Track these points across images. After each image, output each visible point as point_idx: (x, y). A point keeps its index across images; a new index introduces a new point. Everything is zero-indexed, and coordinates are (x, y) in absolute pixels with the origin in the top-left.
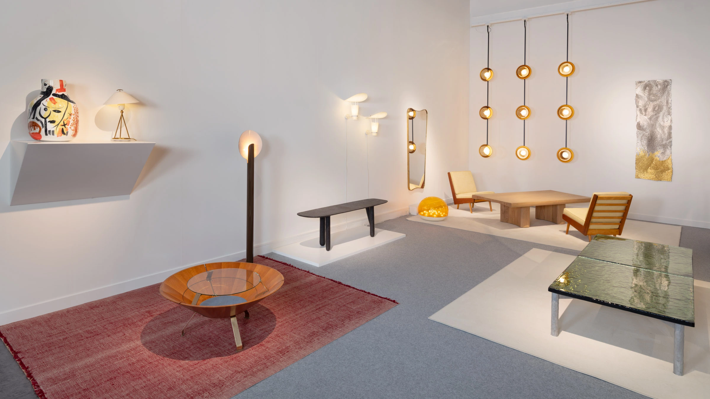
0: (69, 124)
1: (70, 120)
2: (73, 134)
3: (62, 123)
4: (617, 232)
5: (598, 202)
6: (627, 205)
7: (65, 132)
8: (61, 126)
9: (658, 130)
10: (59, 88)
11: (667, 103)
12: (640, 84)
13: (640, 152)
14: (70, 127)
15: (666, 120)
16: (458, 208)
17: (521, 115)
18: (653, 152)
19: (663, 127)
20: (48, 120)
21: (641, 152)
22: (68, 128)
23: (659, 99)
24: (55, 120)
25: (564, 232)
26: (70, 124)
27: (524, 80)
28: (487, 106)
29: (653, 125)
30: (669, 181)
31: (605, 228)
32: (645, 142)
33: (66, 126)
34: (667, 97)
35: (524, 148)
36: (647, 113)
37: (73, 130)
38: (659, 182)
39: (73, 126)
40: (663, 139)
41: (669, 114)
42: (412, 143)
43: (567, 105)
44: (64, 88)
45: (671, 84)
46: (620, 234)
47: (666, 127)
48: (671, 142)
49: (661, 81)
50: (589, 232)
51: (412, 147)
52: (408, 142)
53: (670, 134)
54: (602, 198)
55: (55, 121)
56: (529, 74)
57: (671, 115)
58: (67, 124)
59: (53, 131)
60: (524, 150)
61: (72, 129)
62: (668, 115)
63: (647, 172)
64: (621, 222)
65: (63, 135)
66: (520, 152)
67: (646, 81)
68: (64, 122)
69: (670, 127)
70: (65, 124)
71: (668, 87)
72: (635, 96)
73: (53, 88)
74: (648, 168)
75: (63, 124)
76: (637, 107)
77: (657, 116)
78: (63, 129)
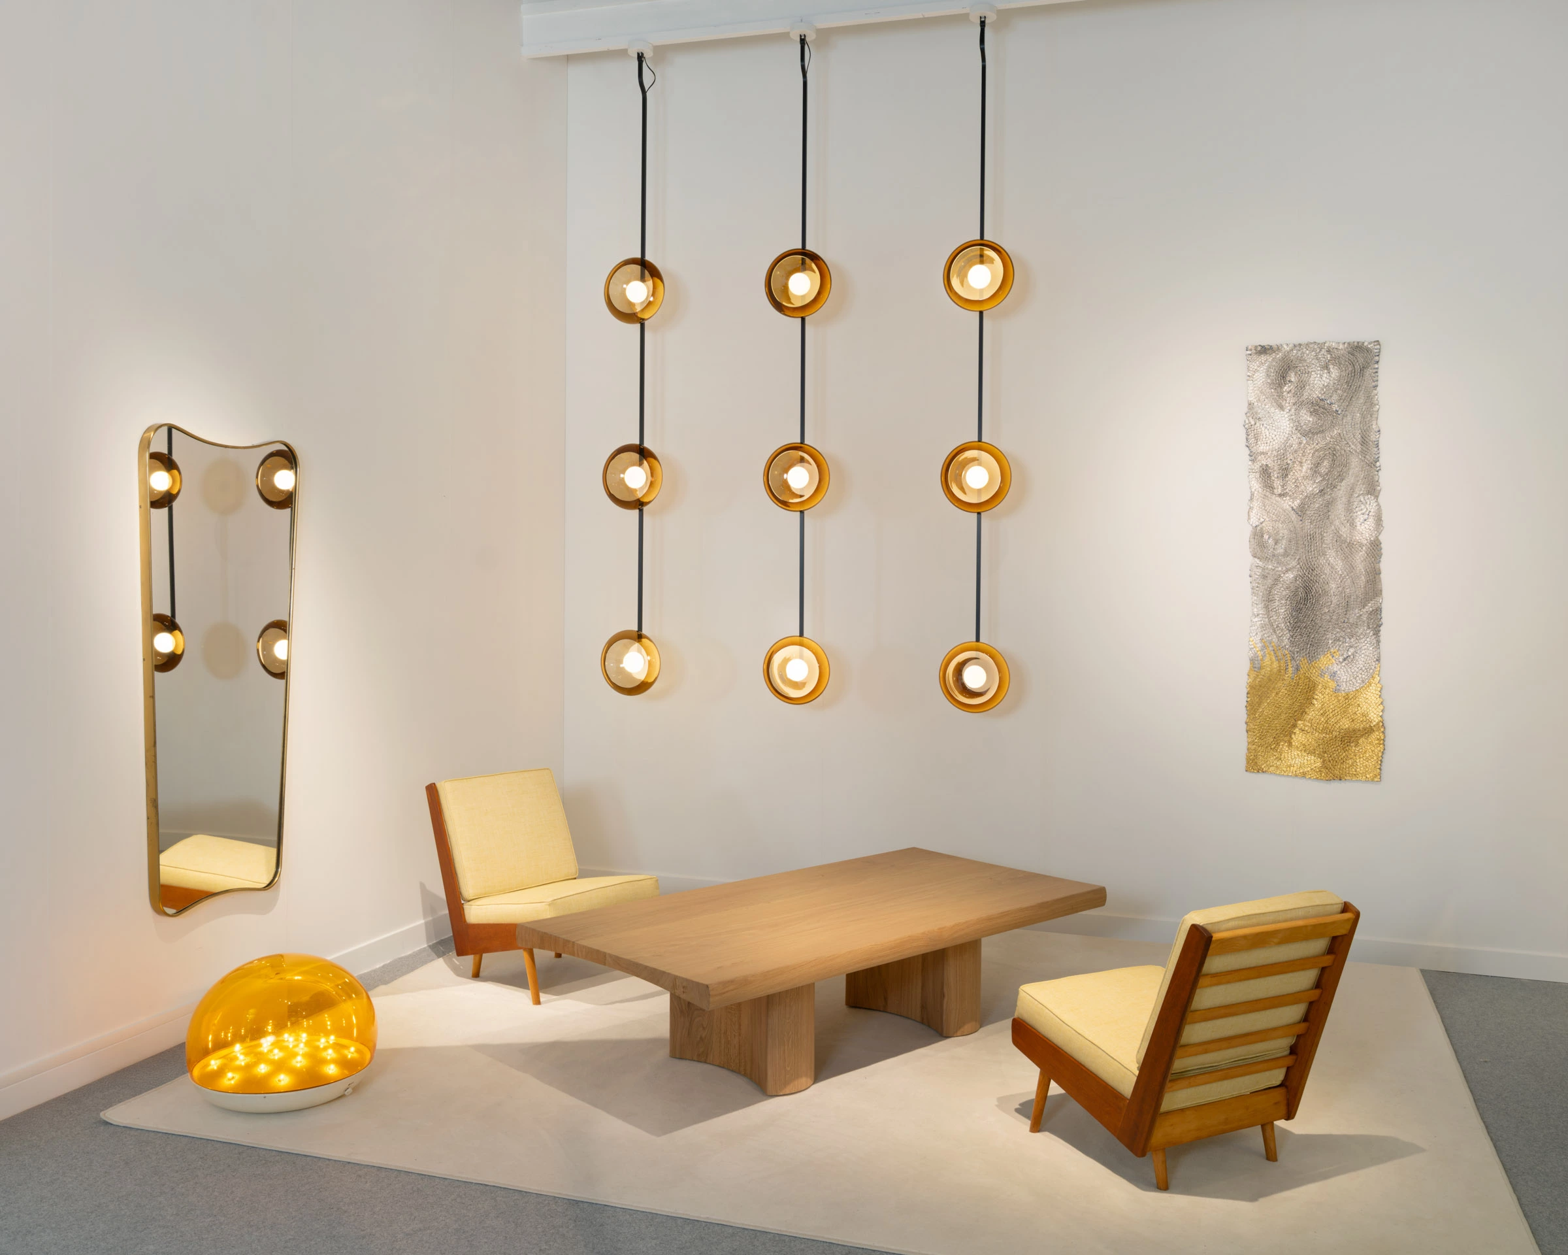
4: (1276, 1103)
5: (1215, 963)
6: (1328, 960)
9: (1331, 560)
11: (1364, 442)
12: (1263, 358)
13: (1264, 656)
15: (1359, 518)
16: (476, 975)
17: (786, 486)
18: (1312, 657)
19: (1350, 545)
21: (1267, 660)
23: (1333, 425)
25: (1022, 1110)
27: (799, 320)
28: (637, 442)
29: (1312, 537)
30: (1373, 780)
31: (1226, 1095)
32: (1282, 610)
34: (1363, 417)
35: (801, 644)
36: (1290, 486)
38: (1336, 785)
40: (1349, 597)
41: (1372, 489)
42: (168, 623)
43: (978, 443)
45: (1377, 362)
46: (1290, 1115)
47: (1361, 545)
48: (1378, 611)
49: (1341, 347)
50: (1162, 1133)
51: (165, 643)
52: (150, 620)
53: (1374, 576)
54: (1232, 945)
56: (819, 293)
57: (1377, 497)
60: (801, 657)
62: (1369, 493)
63: (1290, 744)
64: (1293, 1050)
66: (786, 661)
67: (1285, 346)
69: (1375, 548)
71: (1368, 372)
72: (1246, 410)
74: (1295, 726)
76: (1253, 457)
77: (1327, 497)
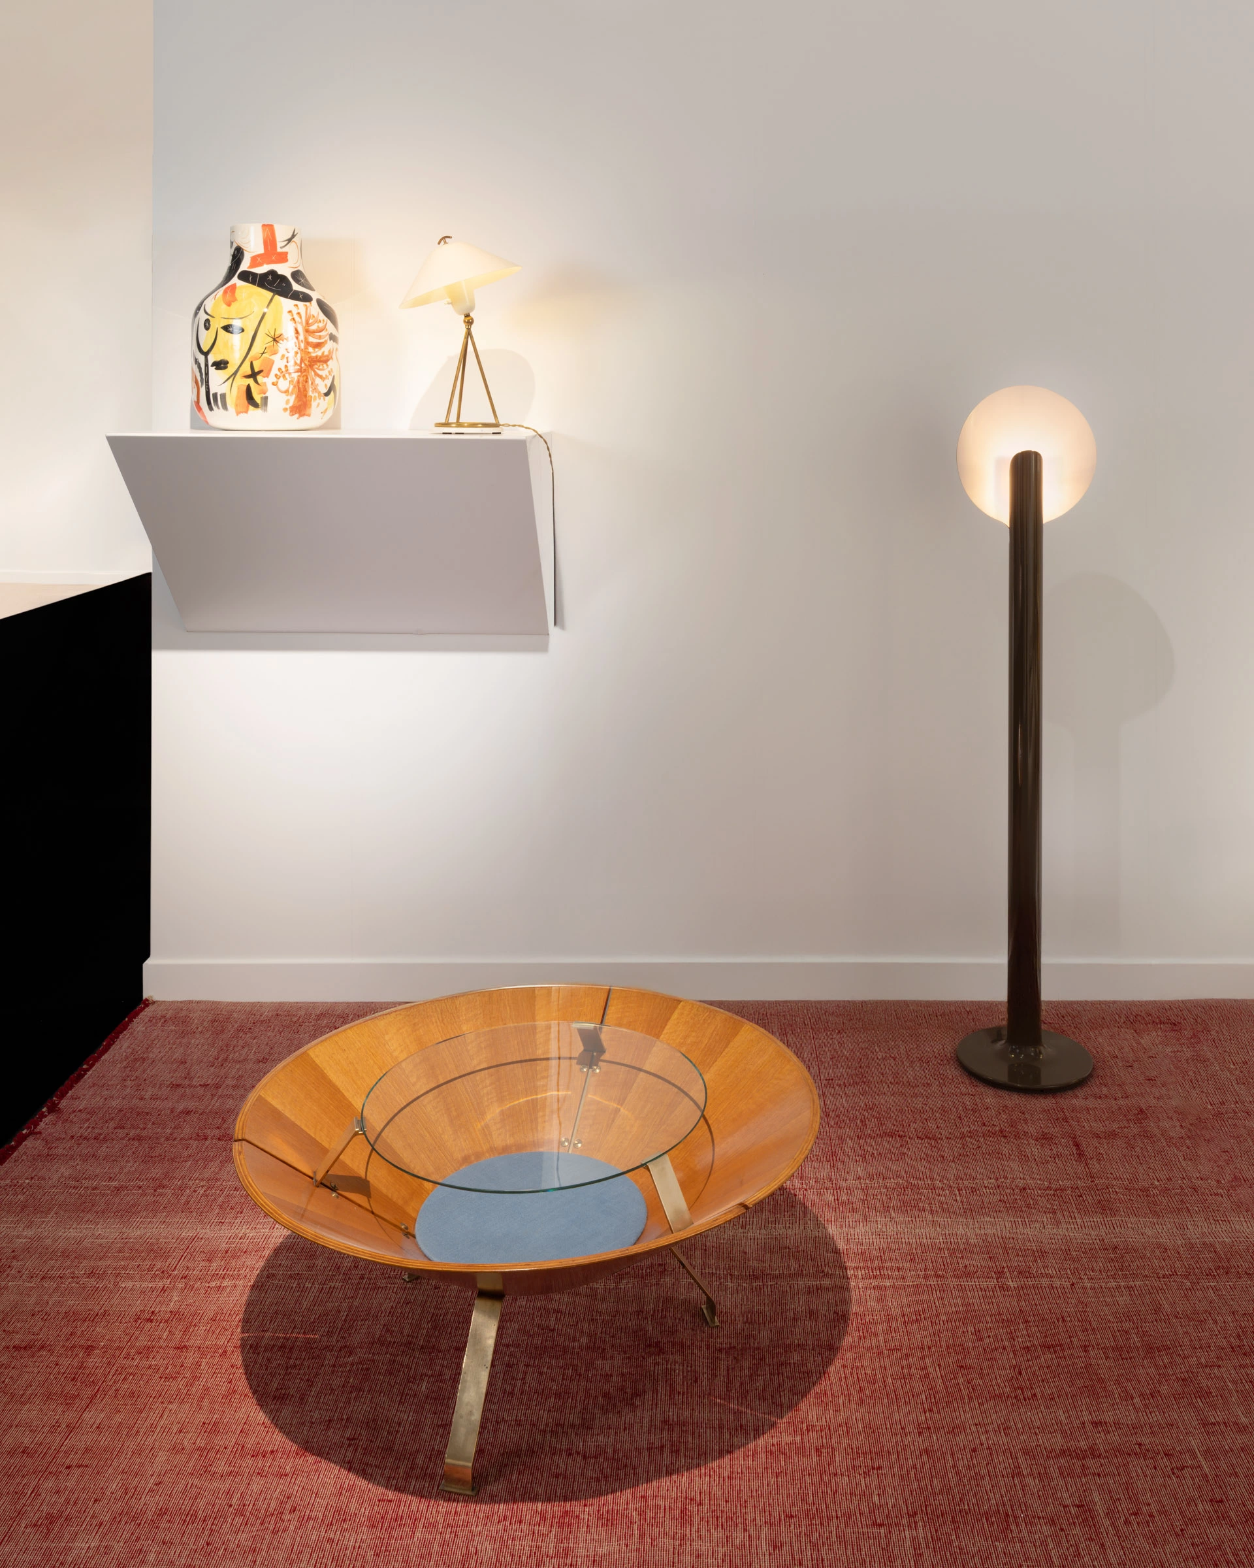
0: (270, 371)
1: (273, 357)
2: (288, 407)
3: (246, 369)
7: (257, 398)
8: (245, 379)
10: (261, 250)
14: (275, 380)
20: (212, 358)
22: (265, 383)
24: (226, 358)
26: (274, 371)
33: (259, 378)
37: (286, 392)
39: (284, 376)
44: (279, 250)
55: (227, 363)
58: (261, 372)
59: (223, 396)
61: (284, 389)
65: (251, 407)
68: (254, 363)
70: (256, 370)
73: (245, 252)
75: (249, 372)
78: (249, 390)
